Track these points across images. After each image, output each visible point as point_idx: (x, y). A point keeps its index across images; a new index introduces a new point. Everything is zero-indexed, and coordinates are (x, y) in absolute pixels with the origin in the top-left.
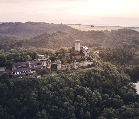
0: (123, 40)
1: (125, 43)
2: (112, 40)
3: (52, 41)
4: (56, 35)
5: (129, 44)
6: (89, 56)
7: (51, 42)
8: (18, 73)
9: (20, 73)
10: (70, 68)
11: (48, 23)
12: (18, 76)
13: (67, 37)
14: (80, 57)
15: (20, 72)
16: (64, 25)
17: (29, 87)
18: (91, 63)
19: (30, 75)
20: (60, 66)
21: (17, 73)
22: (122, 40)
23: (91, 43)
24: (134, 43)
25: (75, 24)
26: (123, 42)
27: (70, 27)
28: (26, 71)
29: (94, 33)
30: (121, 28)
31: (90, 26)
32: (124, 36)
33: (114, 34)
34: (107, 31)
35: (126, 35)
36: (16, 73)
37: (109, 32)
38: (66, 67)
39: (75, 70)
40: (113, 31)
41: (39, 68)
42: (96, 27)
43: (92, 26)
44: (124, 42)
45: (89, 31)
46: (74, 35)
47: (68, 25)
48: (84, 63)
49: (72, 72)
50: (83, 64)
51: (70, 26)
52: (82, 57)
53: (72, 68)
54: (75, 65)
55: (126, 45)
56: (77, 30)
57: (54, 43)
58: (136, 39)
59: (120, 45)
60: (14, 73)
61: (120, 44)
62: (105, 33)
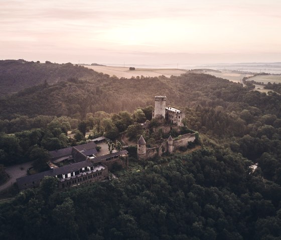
0: (198, 94)
1: (203, 99)
2: (178, 94)
3: (62, 99)
4: (69, 87)
5: (209, 100)
6: (183, 125)
7: (61, 102)
8: (69, 175)
9: (74, 175)
10: (161, 152)
11: (38, 62)
12: (72, 182)
13: (91, 90)
14: (169, 129)
15: (74, 173)
16: (77, 65)
17: (105, 204)
18: (192, 139)
19: (96, 176)
20: (143, 150)
21: (66, 176)
22: (195, 94)
23: (143, 101)
24: (218, 98)
25: (90, 64)
26: (198, 96)
27: (91, 70)
28: (83, 169)
29: (143, 81)
30: (184, 72)
31: (129, 69)
32: (197, 86)
33: (178, 84)
34: (163, 77)
35: (198, 83)
36: (64, 176)
37: (167, 78)
38: (154, 151)
39: (172, 155)
40: (174, 77)
41: (107, 160)
42: (139, 70)
43: (132, 69)
44: (200, 98)
45: (133, 79)
46: (105, 85)
47: (85, 66)
48: (183, 139)
49: (169, 160)
50: (181, 142)
51: (90, 67)
52: (171, 128)
53: (165, 152)
54: (171, 145)
55: (205, 101)
56: (107, 76)
57: (68, 104)
58: (218, 90)
59: (195, 102)
60: (60, 176)
61: (194, 100)
62: (163, 81)
